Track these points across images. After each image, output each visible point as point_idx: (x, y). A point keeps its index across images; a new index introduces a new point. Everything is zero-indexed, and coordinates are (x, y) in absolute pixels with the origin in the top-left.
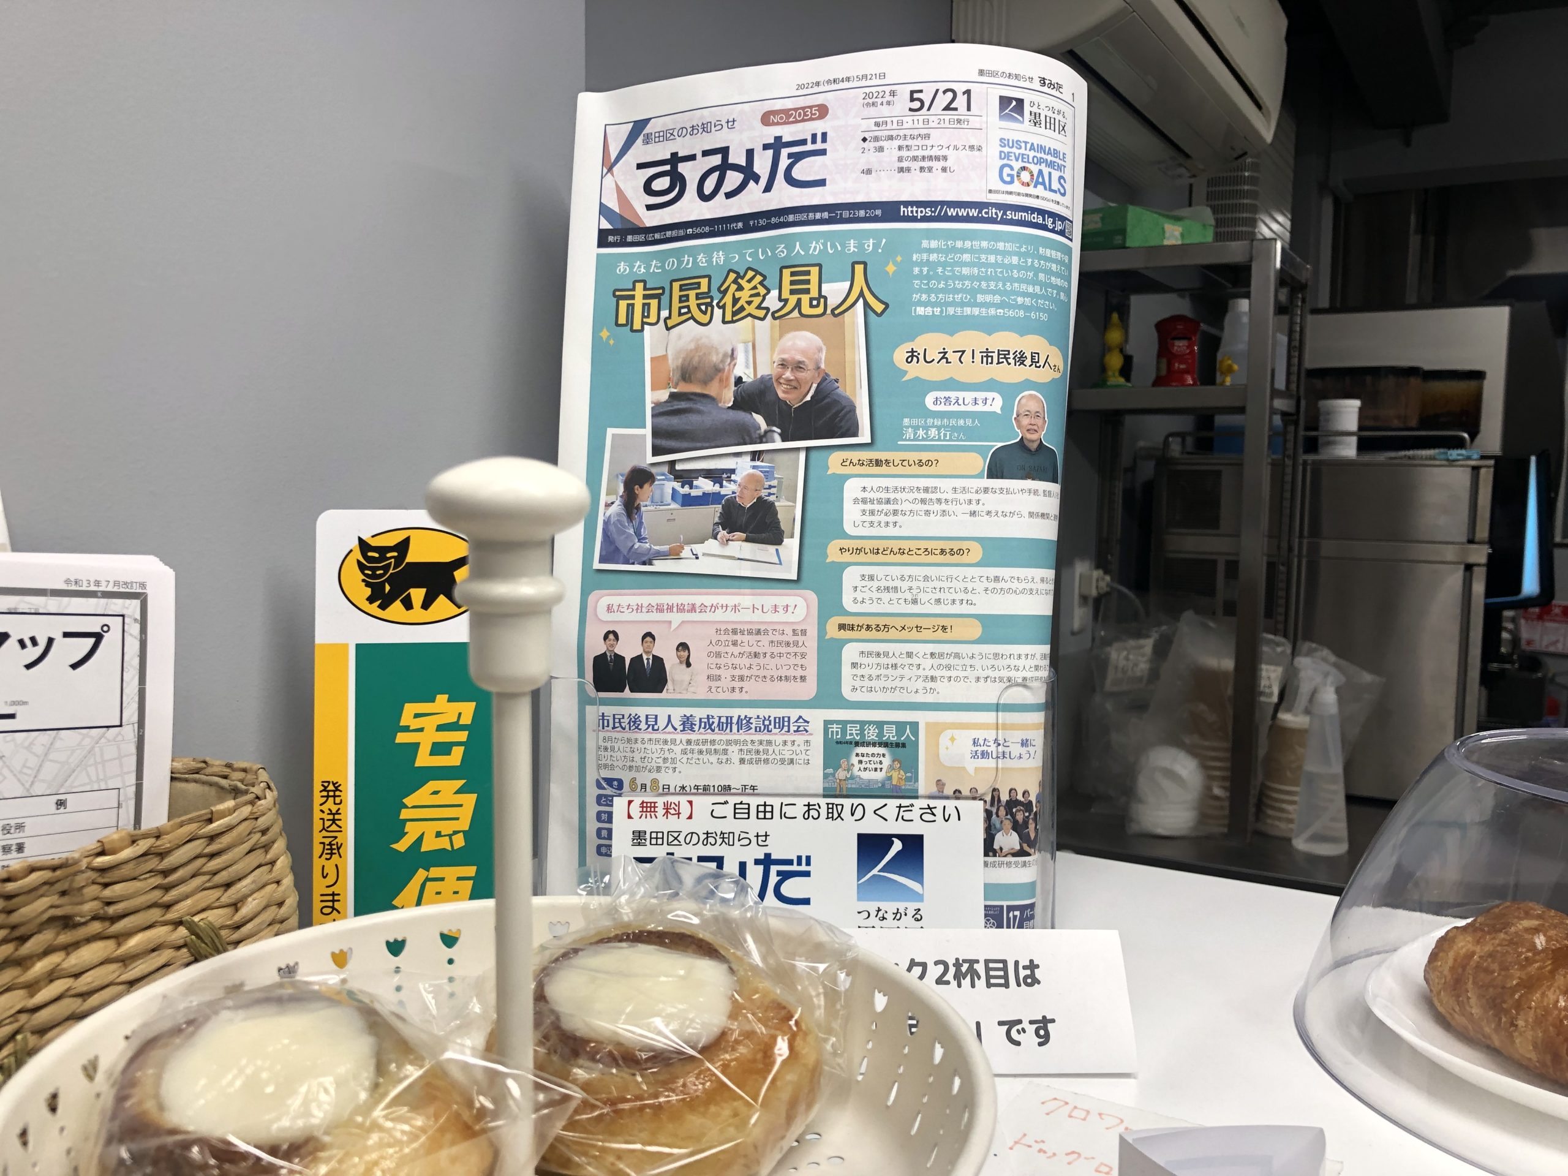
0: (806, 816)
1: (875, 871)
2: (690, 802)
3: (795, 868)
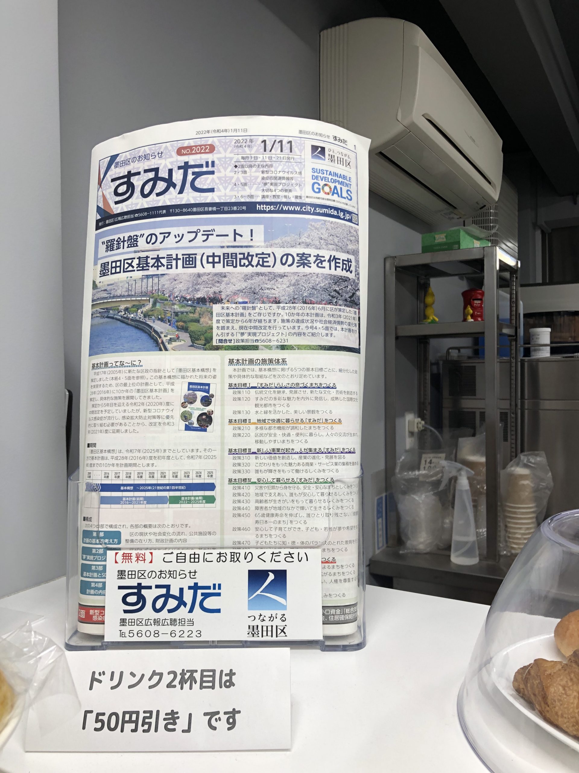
0: (219, 560)
1: (259, 592)
2: (151, 553)
3: (212, 591)
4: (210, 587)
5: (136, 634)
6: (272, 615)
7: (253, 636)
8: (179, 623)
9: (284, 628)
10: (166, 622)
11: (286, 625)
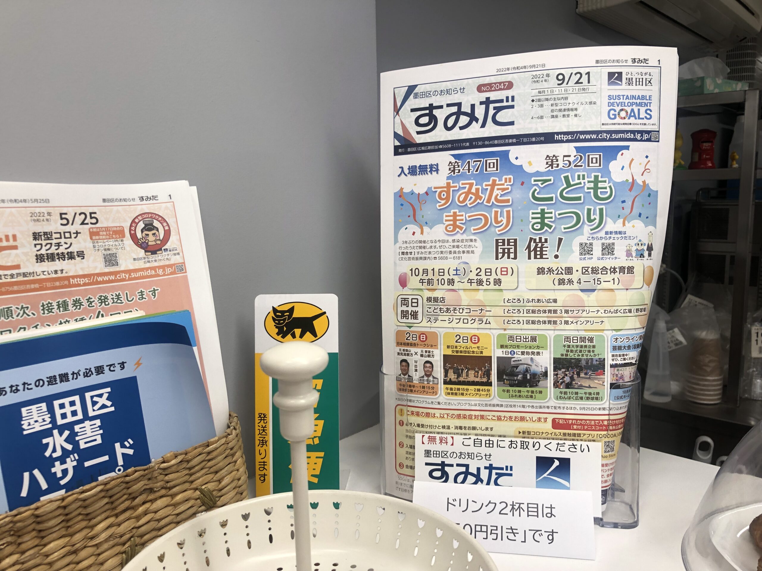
0: (510, 446)
1: (545, 475)
2: (452, 438)
3: (504, 471)
4: (503, 468)
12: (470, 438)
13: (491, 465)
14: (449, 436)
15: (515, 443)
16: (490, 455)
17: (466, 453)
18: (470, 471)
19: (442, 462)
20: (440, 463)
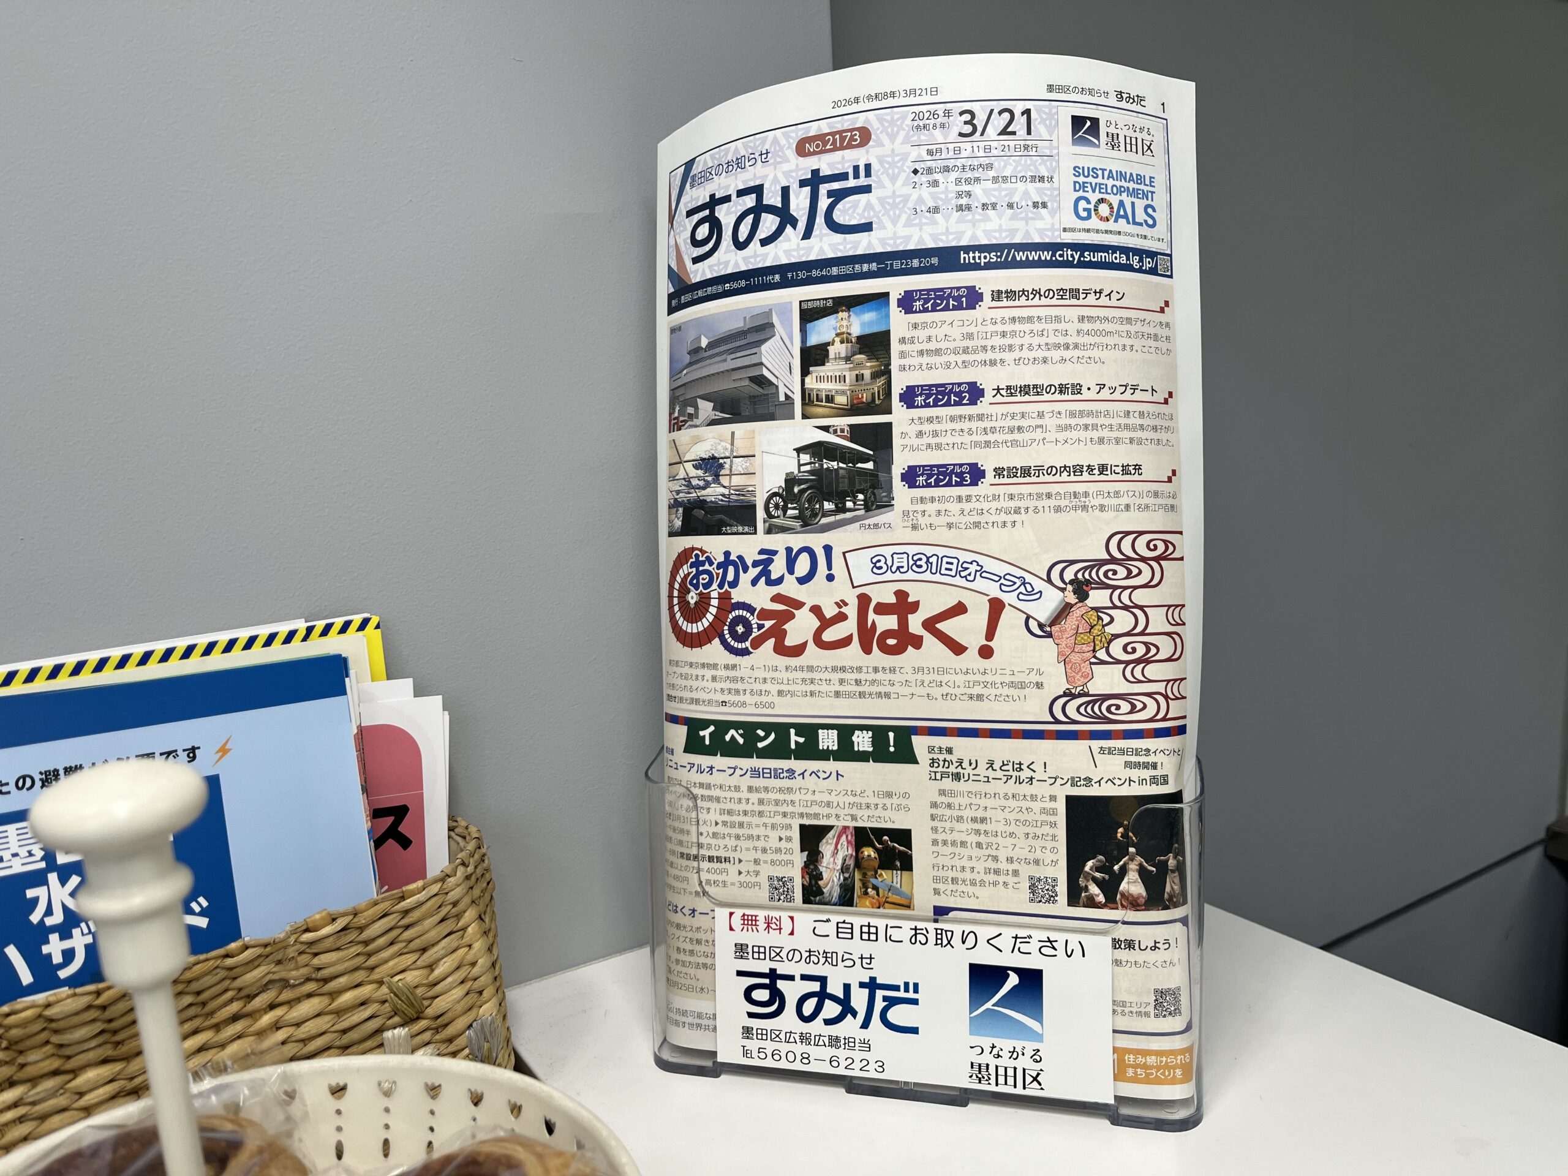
0: (913, 940)
1: (990, 1004)
2: (792, 918)
3: (901, 994)
4: (899, 986)
5: (769, 1056)
6: (1014, 1048)
7: (980, 1082)
8: (845, 1044)
9: (1038, 1074)
10: (821, 1040)
11: (1041, 1070)
12: (828, 921)
13: (873, 979)
14: (785, 916)
15: (924, 932)
16: (871, 958)
17: (821, 953)
18: (828, 991)
19: (770, 969)
20: (768, 971)
